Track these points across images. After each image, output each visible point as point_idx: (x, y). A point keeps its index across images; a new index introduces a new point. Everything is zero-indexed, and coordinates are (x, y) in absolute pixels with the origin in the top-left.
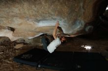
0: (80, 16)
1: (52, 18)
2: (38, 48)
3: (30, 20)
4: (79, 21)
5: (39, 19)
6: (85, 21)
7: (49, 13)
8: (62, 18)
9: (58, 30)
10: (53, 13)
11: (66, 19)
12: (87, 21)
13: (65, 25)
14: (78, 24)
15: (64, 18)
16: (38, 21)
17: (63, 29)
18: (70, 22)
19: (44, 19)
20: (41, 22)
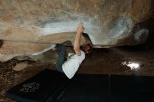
0: (124, 10)
1: (69, 17)
2: (51, 68)
3: (26, 22)
4: (122, 21)
5: (43, 19)
6: (134, 21)
7: (62, 7)
8: (88, 16)
9: (83, 37)
10: (69, 7)
11: (96, 17)
12: (138, 20)
13: (94, 30)
14: (120, 25)
15: (92, 16)
16: (43, 24)
17: (91, 37)
18: (105, 24)
19: (54, 20)
20: (48, 25)
